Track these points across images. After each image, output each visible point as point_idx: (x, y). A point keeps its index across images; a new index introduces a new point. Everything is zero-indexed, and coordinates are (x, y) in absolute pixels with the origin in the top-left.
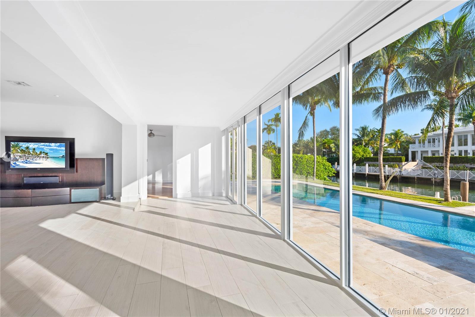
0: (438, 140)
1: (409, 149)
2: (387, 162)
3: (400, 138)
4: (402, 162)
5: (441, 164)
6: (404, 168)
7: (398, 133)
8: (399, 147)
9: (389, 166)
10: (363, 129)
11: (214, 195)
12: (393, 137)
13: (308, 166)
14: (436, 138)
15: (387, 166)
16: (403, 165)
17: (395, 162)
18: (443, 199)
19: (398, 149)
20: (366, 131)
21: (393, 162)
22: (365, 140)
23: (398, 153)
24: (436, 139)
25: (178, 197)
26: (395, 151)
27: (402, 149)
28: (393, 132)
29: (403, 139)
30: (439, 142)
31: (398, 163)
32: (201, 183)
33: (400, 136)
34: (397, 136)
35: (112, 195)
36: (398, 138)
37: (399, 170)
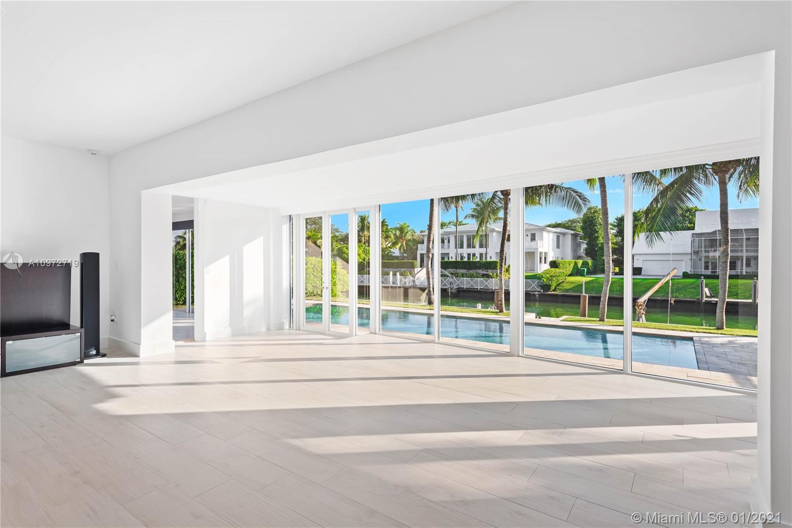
0: (447, 239)
1: (418, 251)
2: (396, 268)
3: (405, 235)
4: (414, 268)
5: (455, 270)
6: (417, 276)
7: (404, 228)
8: (405, 248)
9: (401, 274)
10: (361, 219)
11: (268, 329)
12: (398, 233)
13: (315, 276)
14: (446, 237)
15: (398, 274)
16: (416, 272)
17: (406, 268)
18: (498, 311)
19: (404, 250)
20: (366, 222)
21: (404, 268)
22: (364, 236)
23: (404, 257)
24: (446, 239)
25: (208, 339)
26: (400, 253)
27: (408, 250)
28: (398, 226)
29: (409, 237)
30: (449, 242)
31: (409, 269)
32: (247, 312)
33: (406, 231)
34: (403, 232)
35: (97, 349)
36: (403, 235)
37: (412, 278)
